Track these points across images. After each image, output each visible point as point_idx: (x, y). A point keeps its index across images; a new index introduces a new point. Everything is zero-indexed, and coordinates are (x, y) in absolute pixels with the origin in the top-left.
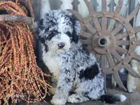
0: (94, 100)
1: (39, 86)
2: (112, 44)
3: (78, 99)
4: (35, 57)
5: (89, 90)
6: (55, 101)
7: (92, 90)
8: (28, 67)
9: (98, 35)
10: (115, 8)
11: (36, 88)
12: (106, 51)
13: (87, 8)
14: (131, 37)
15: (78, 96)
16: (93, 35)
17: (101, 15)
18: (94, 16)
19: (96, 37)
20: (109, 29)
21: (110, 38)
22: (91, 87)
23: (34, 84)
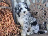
0: (36, 33)
1: (16, 30)
2: (40, 14)
3: (30, 33)
4: (14, 20)
5: (34, 30)
6: (22, 34)
7: (35, 30)
8: (12, 24)
9: (35, 11)
10: (39, 1)
11: (15, 30)
12: (38, 16)
13: (30, 2)
14: (46, 11)
15: (30, 32)
16: (33, 11)
17: (35, 4)
18: (33, 4)
19: (34, 12)
20: (38, 9)
21: (39, 12)
22: (35, 29)
23: (15, 29)
